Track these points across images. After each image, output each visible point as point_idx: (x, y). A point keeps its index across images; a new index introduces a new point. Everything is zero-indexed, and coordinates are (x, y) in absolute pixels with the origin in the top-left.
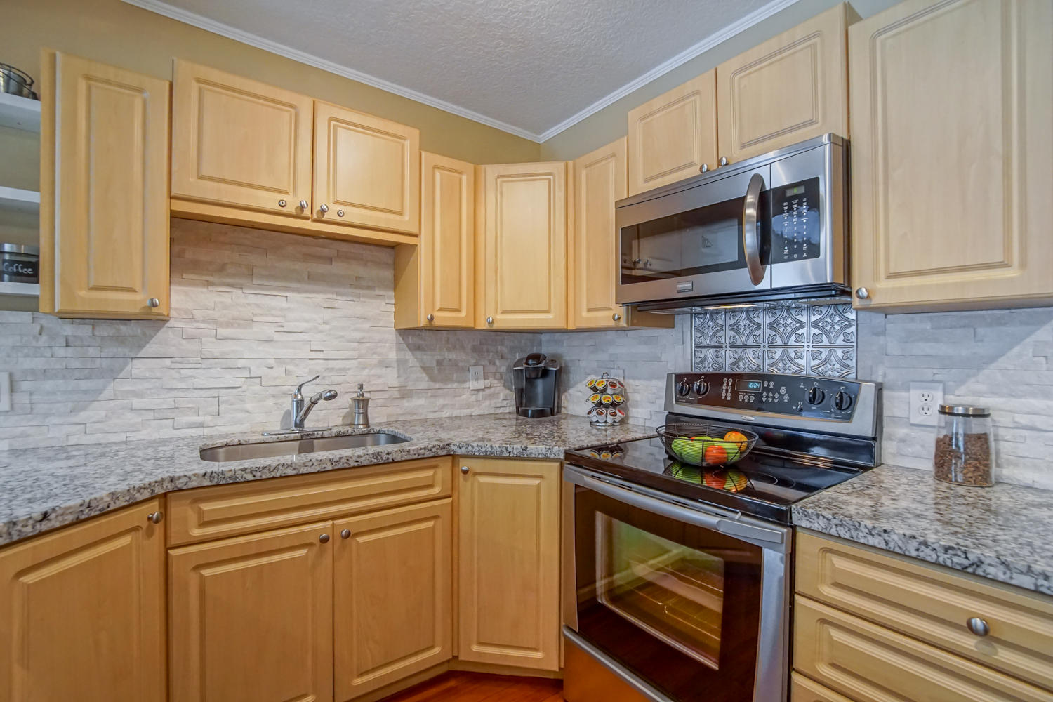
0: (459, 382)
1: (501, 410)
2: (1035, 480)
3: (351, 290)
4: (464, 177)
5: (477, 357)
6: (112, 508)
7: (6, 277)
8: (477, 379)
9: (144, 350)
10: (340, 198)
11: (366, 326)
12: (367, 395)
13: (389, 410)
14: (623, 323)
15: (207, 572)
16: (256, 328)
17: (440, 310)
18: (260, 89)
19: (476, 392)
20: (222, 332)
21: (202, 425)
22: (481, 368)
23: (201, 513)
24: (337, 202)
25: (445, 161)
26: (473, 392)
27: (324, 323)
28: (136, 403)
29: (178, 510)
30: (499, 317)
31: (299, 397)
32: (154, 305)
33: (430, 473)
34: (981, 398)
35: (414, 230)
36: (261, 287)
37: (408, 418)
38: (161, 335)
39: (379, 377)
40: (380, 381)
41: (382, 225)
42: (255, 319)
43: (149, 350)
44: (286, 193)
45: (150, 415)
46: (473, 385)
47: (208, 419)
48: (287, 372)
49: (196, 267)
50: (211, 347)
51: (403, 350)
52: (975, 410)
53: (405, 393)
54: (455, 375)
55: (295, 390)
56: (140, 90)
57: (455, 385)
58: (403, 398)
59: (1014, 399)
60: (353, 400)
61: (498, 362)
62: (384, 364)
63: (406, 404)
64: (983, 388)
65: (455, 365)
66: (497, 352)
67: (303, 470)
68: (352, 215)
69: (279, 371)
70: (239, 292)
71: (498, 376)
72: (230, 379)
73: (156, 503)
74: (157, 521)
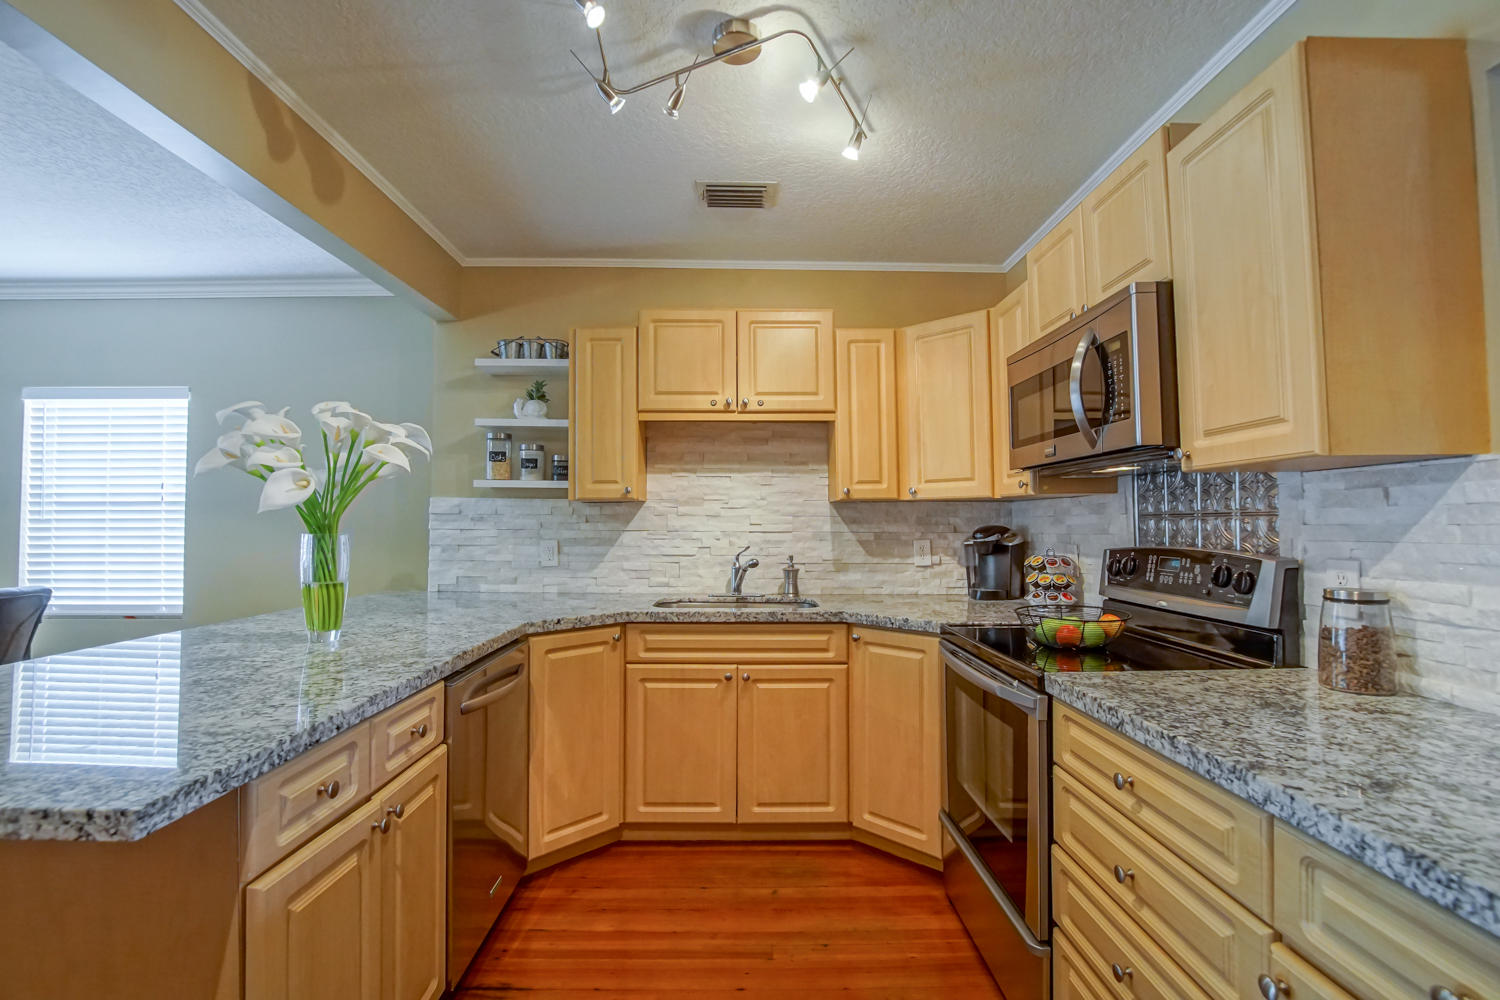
0: (901, 557)
1: (956, 591)
2: (1455, 693)
3: (785, 467)
4: (883, 346)
5: (923, 530)
6: (592, 625)
7: (555, 477)
8: (922, 553)
9: (631, 524)
10: (760, 390)
11: (800, 500)
12: (796, 567)
13: (825, 583)
14: (1031, 492)
15: (649, 685)
16: (707, 505)
17: (858, 483)
18: (694, 314)
19: (922, 569)
20: (682, 509)
21: (667, 585)
22: (928, 543)
23: (645, 641)
24: (758, 394)
25: (859, 334)
26: (919, 569)
27: (763, 499)
28: (626, 565)
29: (633, 636)
30: (923, 486)
31: (737, 566)
32: (628, 492)
33: (824, 638)
34: (1398, 582)
35: (831, 407)
36: (711, 471)
37: (844, 592)
38: (641, 512)
39: (814, 549)
40: (815, 554)
41: (798, 407)
42: (706, 498)
43: (632, 525)
44: (716, 393)
45: (633, 574)
46: (917, 560)
47: (672, 581)
48: (731, 543)
49: (664, 458)
50: (675, 522)
51: (839, 523)
52: (1362, 593)
53: (840, 566)
54: (896, 550)
55: (734, 558)
56: (619, 340)
57: (897, 560)
58: (838, 571)
59: (1429, 583)
60: (785, 570)
61: (951, 536)
62: (819, 537)
63: (842, 578)
64: (1396, 567)
65: (896, 538)
66: (949, 524)
67: (713, 619)
68: (772, 402)
69: (724, 542)
70: (693, 476)
71: (951, 552)
72: (689, 548)
73: (618, 629)
74: (618, 640)
